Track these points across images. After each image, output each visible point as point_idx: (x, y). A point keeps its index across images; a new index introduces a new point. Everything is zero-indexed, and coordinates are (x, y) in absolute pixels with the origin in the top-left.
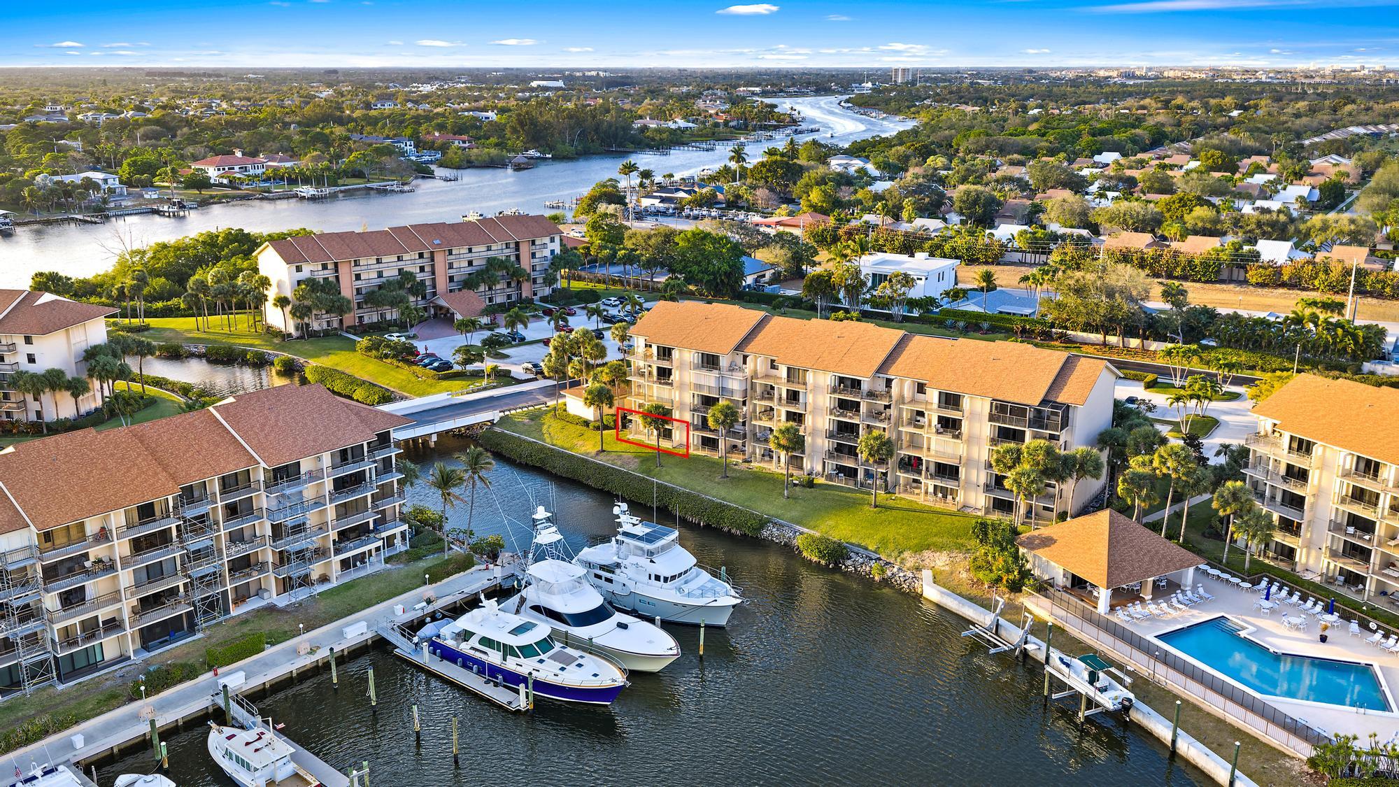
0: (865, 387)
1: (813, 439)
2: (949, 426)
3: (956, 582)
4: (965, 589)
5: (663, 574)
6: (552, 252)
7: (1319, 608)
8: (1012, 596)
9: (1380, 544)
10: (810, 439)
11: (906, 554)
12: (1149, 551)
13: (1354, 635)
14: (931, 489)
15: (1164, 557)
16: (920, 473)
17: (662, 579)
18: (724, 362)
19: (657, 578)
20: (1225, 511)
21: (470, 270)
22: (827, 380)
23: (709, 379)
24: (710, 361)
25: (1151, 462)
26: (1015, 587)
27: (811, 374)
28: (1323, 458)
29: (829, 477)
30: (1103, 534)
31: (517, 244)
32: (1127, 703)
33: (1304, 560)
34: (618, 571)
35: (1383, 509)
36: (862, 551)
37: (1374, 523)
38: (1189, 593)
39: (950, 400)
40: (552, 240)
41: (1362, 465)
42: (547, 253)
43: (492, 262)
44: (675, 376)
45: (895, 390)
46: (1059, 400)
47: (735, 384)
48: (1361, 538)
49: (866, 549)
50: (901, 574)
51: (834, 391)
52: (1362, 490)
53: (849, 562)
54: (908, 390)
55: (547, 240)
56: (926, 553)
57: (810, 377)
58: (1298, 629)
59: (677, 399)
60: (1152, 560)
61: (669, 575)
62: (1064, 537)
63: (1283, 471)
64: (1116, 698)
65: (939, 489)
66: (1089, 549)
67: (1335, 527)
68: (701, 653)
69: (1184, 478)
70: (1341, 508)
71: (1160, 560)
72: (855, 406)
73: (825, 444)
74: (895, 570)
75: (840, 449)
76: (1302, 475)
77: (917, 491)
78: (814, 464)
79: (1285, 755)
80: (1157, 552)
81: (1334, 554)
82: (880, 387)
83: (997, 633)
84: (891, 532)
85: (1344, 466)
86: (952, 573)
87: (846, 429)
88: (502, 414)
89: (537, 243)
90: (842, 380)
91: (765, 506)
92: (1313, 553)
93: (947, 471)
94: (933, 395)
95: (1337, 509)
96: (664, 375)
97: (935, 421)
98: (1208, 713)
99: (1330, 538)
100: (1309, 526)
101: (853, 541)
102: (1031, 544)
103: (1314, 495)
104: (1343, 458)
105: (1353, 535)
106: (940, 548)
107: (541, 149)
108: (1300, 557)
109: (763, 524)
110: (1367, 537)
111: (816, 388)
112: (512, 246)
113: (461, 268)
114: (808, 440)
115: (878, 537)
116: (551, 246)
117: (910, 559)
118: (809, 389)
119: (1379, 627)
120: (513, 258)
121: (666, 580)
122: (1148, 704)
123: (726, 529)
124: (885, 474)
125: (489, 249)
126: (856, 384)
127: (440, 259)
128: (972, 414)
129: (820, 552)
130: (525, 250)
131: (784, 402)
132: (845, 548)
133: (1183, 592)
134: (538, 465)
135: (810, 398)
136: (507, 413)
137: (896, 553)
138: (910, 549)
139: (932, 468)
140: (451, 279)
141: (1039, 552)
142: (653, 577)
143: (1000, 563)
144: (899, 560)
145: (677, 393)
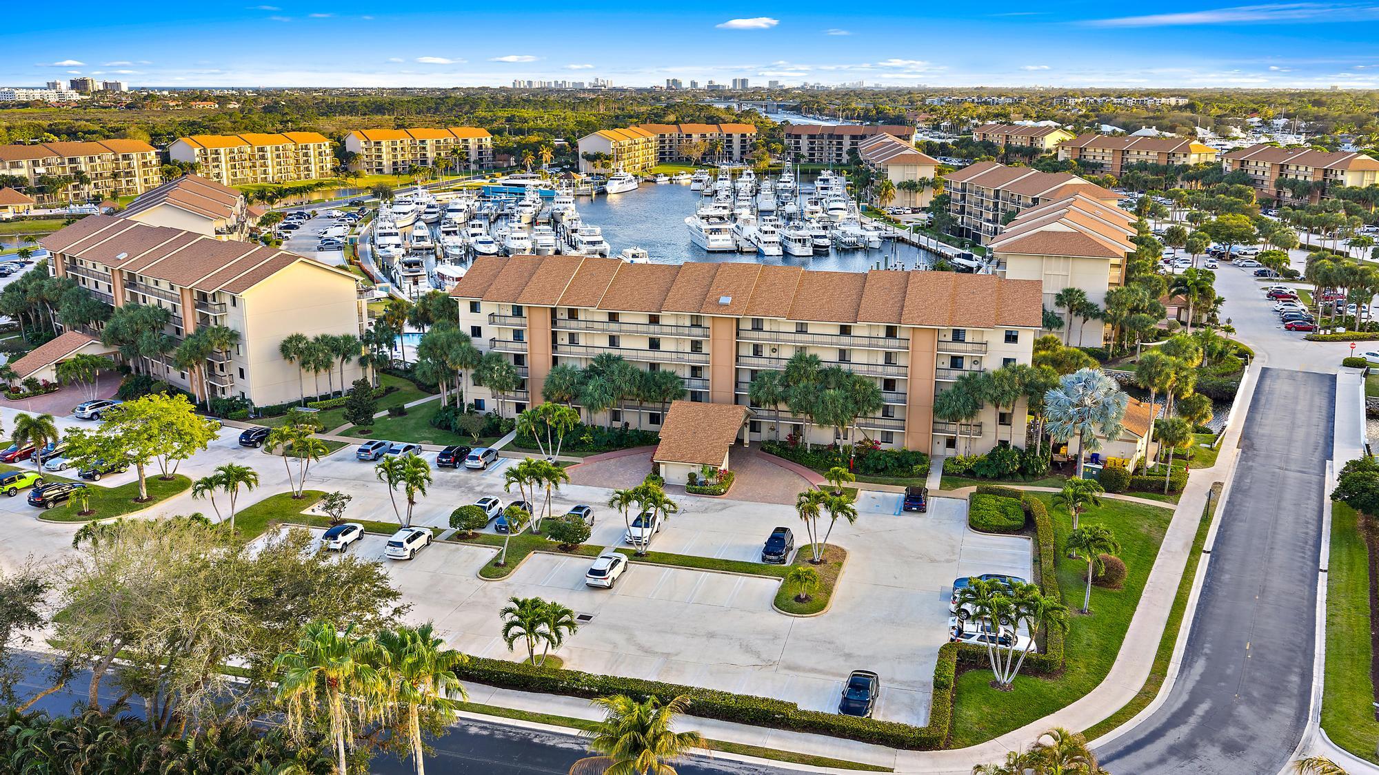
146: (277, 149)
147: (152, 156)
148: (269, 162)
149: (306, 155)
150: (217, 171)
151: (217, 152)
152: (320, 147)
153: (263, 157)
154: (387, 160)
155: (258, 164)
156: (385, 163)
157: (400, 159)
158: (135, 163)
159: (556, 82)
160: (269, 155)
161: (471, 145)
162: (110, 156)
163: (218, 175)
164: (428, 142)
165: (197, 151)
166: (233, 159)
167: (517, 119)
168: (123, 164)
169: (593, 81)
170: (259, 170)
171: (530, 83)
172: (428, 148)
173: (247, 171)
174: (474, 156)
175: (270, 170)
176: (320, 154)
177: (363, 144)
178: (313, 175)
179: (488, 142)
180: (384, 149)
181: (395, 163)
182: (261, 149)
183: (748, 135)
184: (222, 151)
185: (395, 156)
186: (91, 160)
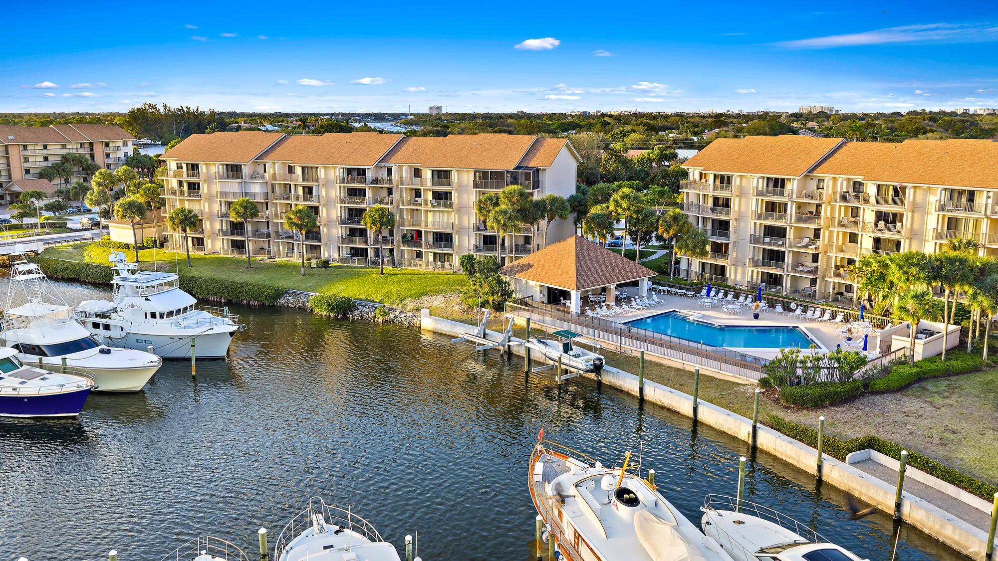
0: (370, 175)
1: (328, 230)
2: (442, 198)
3: (450, 313)
4: (456, 317)
5: (158, 311)
6: (126, 154)
7: (749, 300)
8: (498, 314)
9: (790, 246)
10: (325, 230)
11: (407, 301)
12: (610, 265)
13: (780, 313)
14: (431, 259)
15: (622, 269)
16: (420, 246)
17: (158, 316)
18: (246, 170)
19: (153, 315)
20: (668, 233)
21: (46, 164)
22: (337, 172)
23: (233, 186)
24: (234, 170)
25: (608, 207)
26: (499, 308)
27: (323, 170)
28: (741, 186)
29: (343, 260)
30: (571, 252)
31: (91, 144)
32: (597, 362)
33: (733, 277)
34: (113, 315)
35: (791, 215)
36: (368, 303)
37: (785, 229)
38: (645, 299)
39: (442, 175)
40: (125, 144)
41: (771, 184)
42: (121, 154)
43: (65, 158)
44: (204, 189)
45: (395, 176)
46: (530, 166)
47: (256, 188)
48: (776, 244)
49: (372, 301)
50: (403, 315)
51: (343, 181)
52: (773, 204)
53: (356, 312)
54: (406, 172)
55: (120, 144)
56: (424, 298)
57: (321, 173)
58: (735, 313)
59: (207, 210)
60: (613, 271)
61: (166, 310)
62: (539, 261)
63: (710, 203)
64: (588, 361)
65: (438, 256)
66: (560, 265)
67: (755, 240)
68: (194, 373)
69: (635, 216)
70: (758, 222)
71: (620, 271)
72: (361, 193)
73: (338, 231)
74: (397, 313)
75: (353, 232)
76: (727, 203)
77: (420, 263)
78: (331, 252)
79: (738, 384)
80: (617, 265)
81: (755, 264)
82: (384, 174)
83: (484, 337)
84: (394, 288)
85: (757, 188)
86: (446, 308)
87: (355, 214)
88: (47, 246)
89: (111, 145)
90: (349, 171)
91: (282, 283)
92: (740, 269)
93: (443, 239)
94: (427, 174)
95: (755, 223)
96: (194, 189)
97: (430, 196)
98: (669, 367)
99: (752, 249)
100: (734, 246)
101: (361, 297)
102: (512, 272)
103: (736, 219)
104: (755, 181)
105: (769, 244)
106: (436, 293)
107: (153, 138)
108: (730, 273)
109: (279, 293)
110: (780, 243)
111: (327, 184)
112: (87, 146)
113: (37, 162)
114: (324, 231)
115: (383, 292)
116: (124, 149)
117: (410, 304)
118: (320, 184)
119: (798, 305)
120: (88, 157)
121: (162, 316)
122: (618, 367)
123: (245, 302)
124: (392, 251)
125: (64, 147)
126: (361, 172)
127: (14, 152)
128: (460, 186)
129: (329, 305)
130: (99, 151)
131: (301, 199)
132: (354, 303)
133: (641, 297)
134: (73, 276)
135: (323, 192)
136: (53, 245)
137: (399, 301)
138: (410, 296)
139: (431, 238)
140: (27, 171)
141: (517, 276)
142: (149, 315)
143: (486, 288)
144: (400, 306)
145: (207, 205)
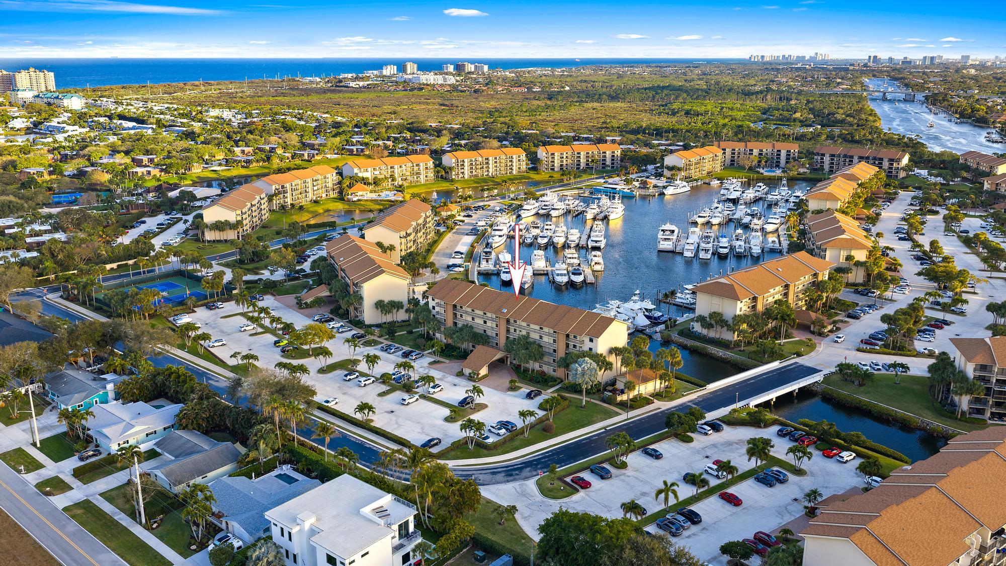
146: (496, 158)
147: (431, 164)
148: (490, 166)
149: (511, 161)
150: (462, 171)
151: (463, 161)
152: (519, 157)
153: (487, 163)
154: (557, 164)
155: (485, 166)
156: (556, 165)
157: (565, 163)
158: (421, 168)
159: (784, 56)
160: (490, 162)
161: (607, 155)
162: (410, 164)
163: (463, 173)
164: (582, 153)
165: (453, 161)
166: (472, 164)
167: (692, 112)
168: (416, 168)
169: (813, 55)
170: (485, 169)
171: (763, 57)
172: (582, 157)
173: (479, 171)
174: (608, 162)
175: (491, 170)
176: (519, 160)
177: (544, 154)
178: (514, 172)
179: (618, 153)
180: (556, 158)
181: (561, 165)
182: (487, 159)
183: (792, 151)
184: (466, 160)
185: (562, 161)
186: (401, 167)
